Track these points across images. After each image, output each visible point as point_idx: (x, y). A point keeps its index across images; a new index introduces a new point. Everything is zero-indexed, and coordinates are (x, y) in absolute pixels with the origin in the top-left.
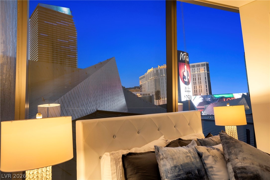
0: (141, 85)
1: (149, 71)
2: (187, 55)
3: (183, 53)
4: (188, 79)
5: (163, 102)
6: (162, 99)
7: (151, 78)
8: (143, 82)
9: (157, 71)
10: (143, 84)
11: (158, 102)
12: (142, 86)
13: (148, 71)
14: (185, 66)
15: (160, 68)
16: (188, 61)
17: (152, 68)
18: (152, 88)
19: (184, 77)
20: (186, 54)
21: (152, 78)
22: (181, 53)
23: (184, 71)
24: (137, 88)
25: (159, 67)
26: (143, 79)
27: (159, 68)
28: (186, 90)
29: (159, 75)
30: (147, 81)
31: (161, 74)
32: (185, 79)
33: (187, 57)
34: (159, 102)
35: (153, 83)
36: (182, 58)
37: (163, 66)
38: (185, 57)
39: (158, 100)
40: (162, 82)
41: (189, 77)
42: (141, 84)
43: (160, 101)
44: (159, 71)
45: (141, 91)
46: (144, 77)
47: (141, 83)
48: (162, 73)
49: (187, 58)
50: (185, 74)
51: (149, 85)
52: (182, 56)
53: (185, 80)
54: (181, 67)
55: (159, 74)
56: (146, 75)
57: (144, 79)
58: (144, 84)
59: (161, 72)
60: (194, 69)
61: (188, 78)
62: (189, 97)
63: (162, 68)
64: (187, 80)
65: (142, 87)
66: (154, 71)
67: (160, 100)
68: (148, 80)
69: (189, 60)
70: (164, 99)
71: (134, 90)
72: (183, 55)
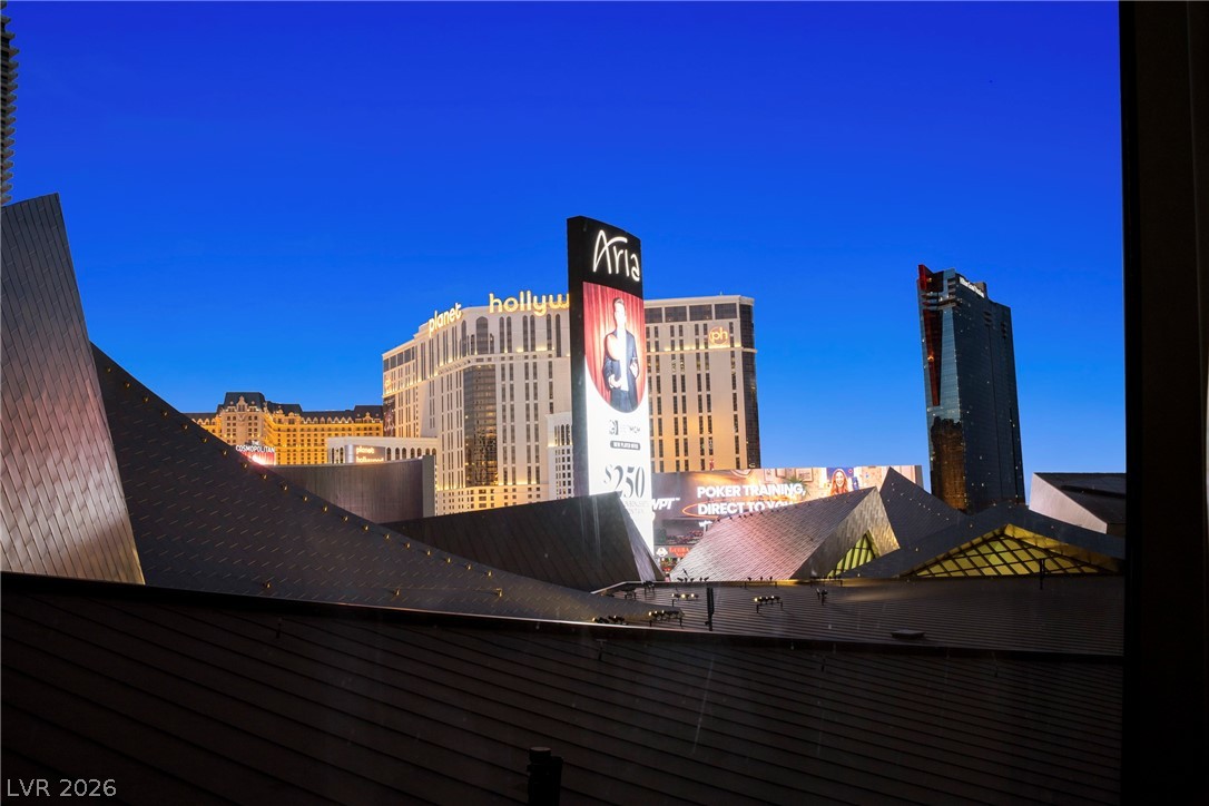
0: (393, 396)
1: (438, 323)
2: (634, 245)
3: (612, 232)
4: (632, 379)
5: (506, 497)
6: (501, 483)
7: (446, 359)
8: (400, 384)
9: (482, 324)
10: (400, 394)
11: (481, 498)
12: (393, 405)
13: (431, 321)
14: (620, 307)
15: (500, 310)
16: (637, 279)
17: (458, 306)
18: (450, 417)
19: (610, 368)
20: (625, 240)
21: (450, 360)
22: (602, 233)
23: (614, 333)
24: (368, 416)
25: (492, 301)
26: (403, 366)
27: (492, 310)
28: (615, 438)
29: (492, 349)
30: (424, 378)
31: (502, 341)
32: (613, 376)
33: (634, 256)
34: (484, 498)
35: (458, 390)
36: (603, 262)
38: (622, 257)
39: (476, 489)
40: (504, 390)
41: (634, 369)
42: (388, 393)
43: (492, 491)
44: (493, 329)
45: (387, 434)
46: (408, 352)
47: (393, 386)
48: (510, 341)
49: (632, 263)
50: (619, 350)
51: (432, 404)
52: (606, 248)
53: (617, 379)
54: (598, 313)
55: (492, 342)
56: (423, 346)
57: (411, 363)
58: (408, 392)
59: (502, 334)
60: (681, 327)
61: (629, 370)
62: (632, 477)
63: (511, 310)
64: (622, 384)
65: (397, 410)
66: (464, 323)
67: (488, 489)
68: (432, 372)
69: (641, 277)
70: (510, 483)
71: (353, 426)
72: (611, 248)
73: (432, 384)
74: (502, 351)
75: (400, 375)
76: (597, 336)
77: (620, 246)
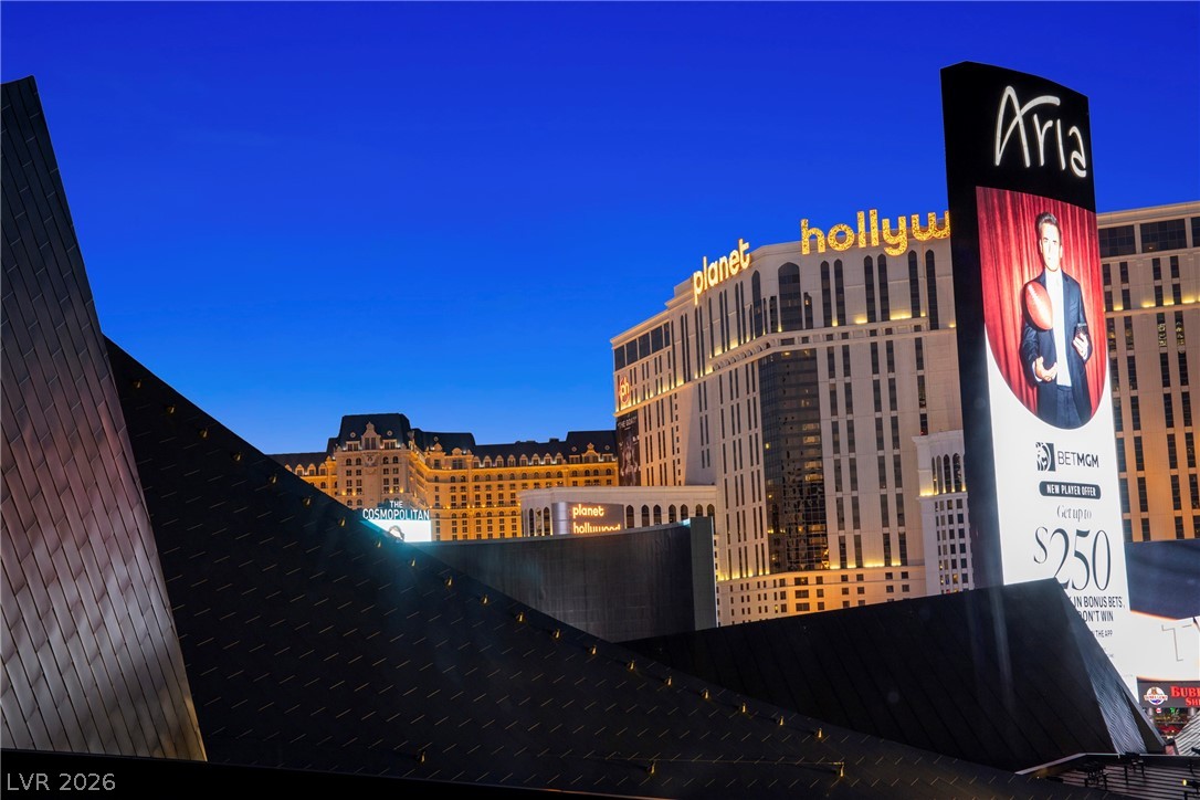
0: (635, 413)
1: (709, 277)
2: (1074, 109)
3: (1028, 88)
4: (1077, 364)
5: (845, 591)
6: (835, 566)
7: (725, 343)
8: (645, 390)
9: (789, 276)
10: (647, 409)
11: (799, 594)
12: (634, 430)
13: (697, 274)
14: (1050, 231)
15: (822, 249)
16: (1082, 174)
17: (744, 246)
18: (737, 446)
19: (1035, 342)
20: (1055, 101)
21: (734, 345)
22: (1010, 91)
23: (1040, 281)
24: (591, 451)
25: (806, 233)
26: (650, 358)
27: (806, 251)
28: (1048, 476)
29: (810, 320)
30: (688, 378)
31: (827, 306)
32: (1040, 361)
33: (1074, 130)
34: (805, 594)
35: (750, 397)
36: (1014, 146)
37: (856, 230)
38: (1051, 133)
39: (790, 577)
40: (833, 394)
41: (1082, 345)
42: (627, 407)
43: (819, 580)
44: (810, 284)
45: (626, 481)
46: (657, 332)
47: (633, 394)
48: (841, 304)
49: (1071, 144)
50: (1051, 310)
51: (704, 425)
52: (1019, 119)
53: (1048, 365)
54: (1007, 242)
55: (809, 308)
56: (684, 320)
57: (664, 352)
58: (660, 405)
59: (826, 292)
60: (1124, 266)
62: (1085, 545)
63: (840, 248)
65: (641, 437)
66: (756, 278)
67: (812, 576)
68: (701, 365)
69: (1089, 168)
70: (851, 565)
71: (566, 468)
72: (1028, 118)
73: (702, 389)
74: (828, 323)
75: (645, 375)
76: (1006, 289)
77: (1045, 112)
